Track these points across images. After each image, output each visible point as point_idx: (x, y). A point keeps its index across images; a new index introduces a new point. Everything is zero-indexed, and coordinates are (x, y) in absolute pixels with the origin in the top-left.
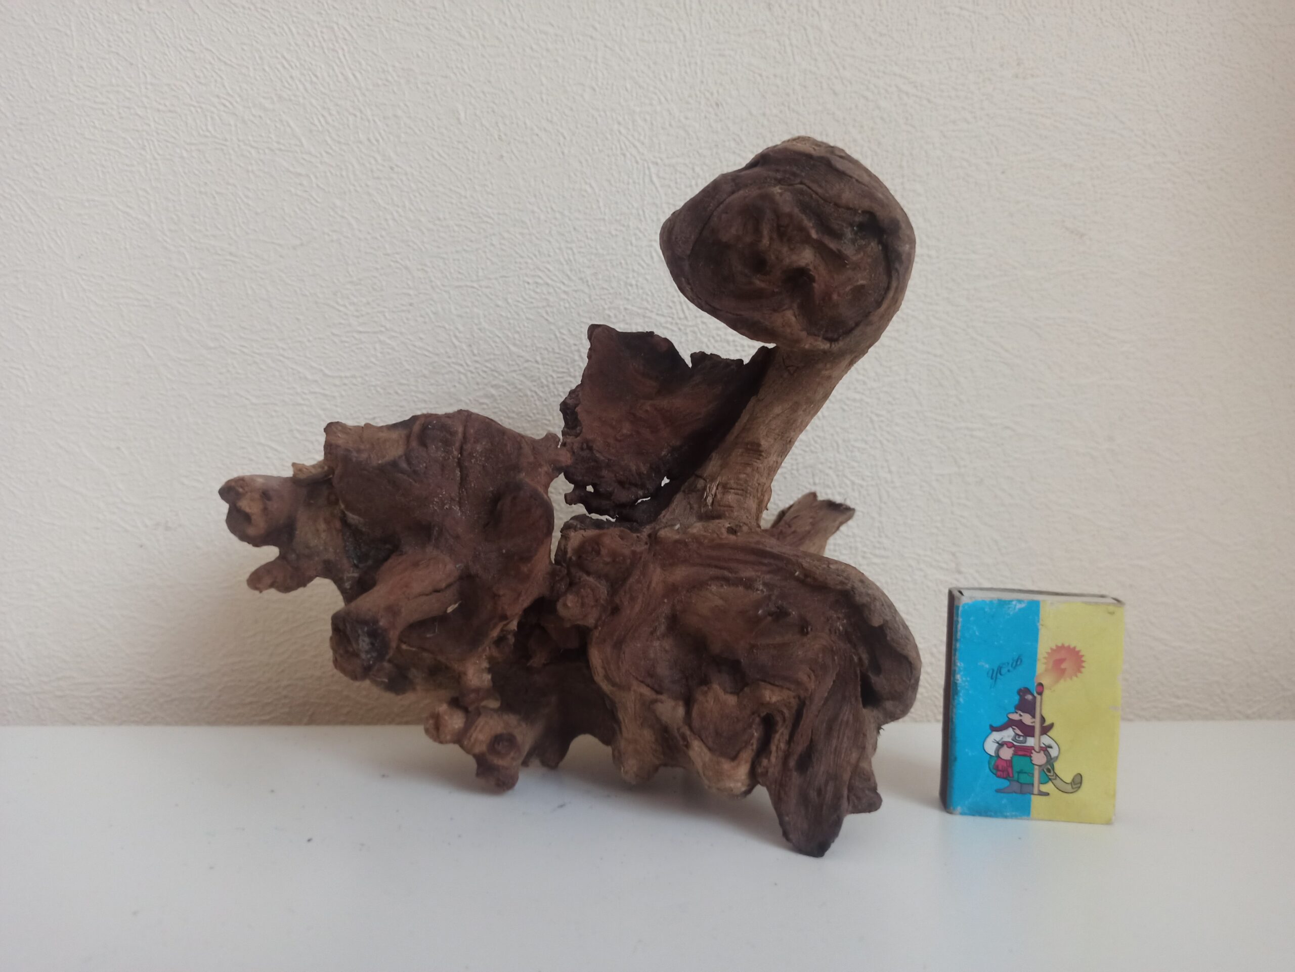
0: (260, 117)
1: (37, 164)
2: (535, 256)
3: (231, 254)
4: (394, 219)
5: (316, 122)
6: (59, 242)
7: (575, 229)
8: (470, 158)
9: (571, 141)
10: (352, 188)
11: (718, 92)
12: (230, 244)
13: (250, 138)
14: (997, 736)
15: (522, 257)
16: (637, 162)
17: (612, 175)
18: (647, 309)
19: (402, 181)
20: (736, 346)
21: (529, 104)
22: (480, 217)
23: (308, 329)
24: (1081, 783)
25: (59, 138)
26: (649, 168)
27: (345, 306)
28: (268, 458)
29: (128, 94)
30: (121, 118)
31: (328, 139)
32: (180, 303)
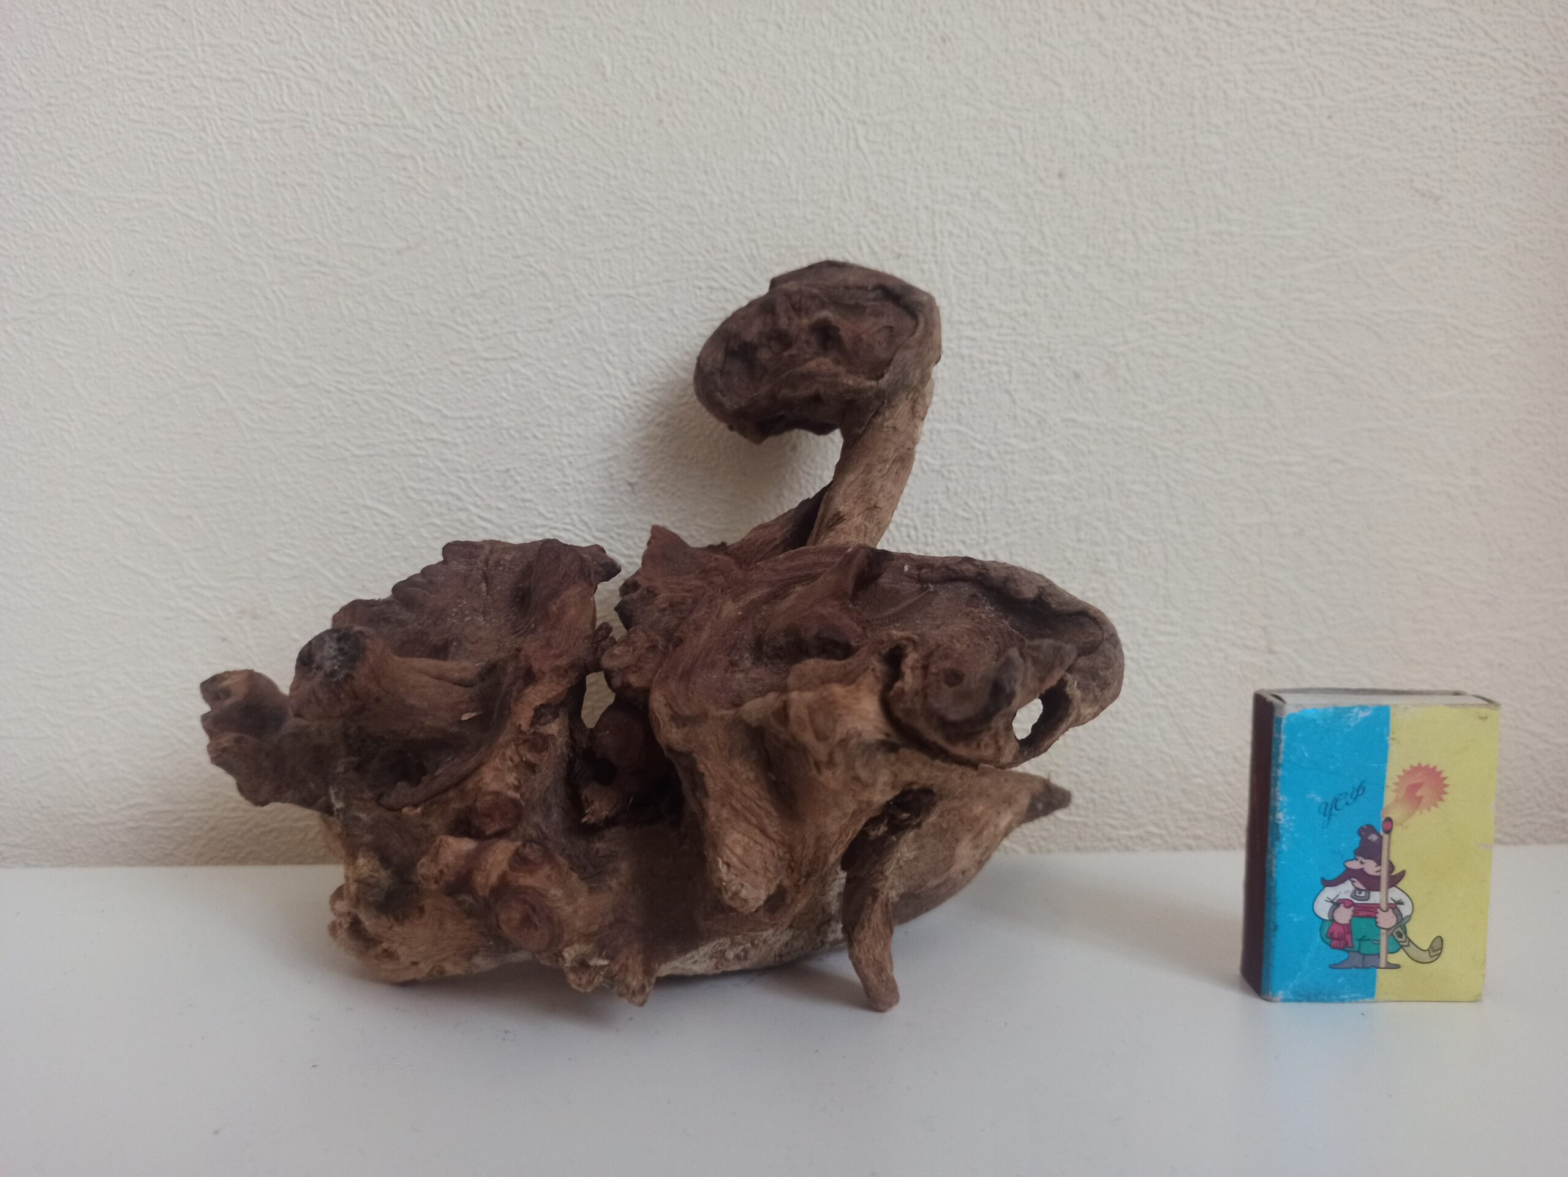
0: (350, 82)
1: (71, 156)
2: (708, 252)
3: (319, 263)
4: (524, 210)
5: (421, 86)
6: (104, 256)
7: (759, 214)
8: (620, 125)
9: (752, 96)
10: (469, 171)
11: (944, 23)
12: (318, 251)
13: (338, 110)
14: (1330, 893)
15: (690, 254)
16: (838, 122)
17: (806, 140)
19: (533, 159)
21: (695, 50)
22: (635, 203)
23: (421, 358)
24: (1441, 949)
25: (97, 121)
26: (854, 129)
27: (466, 326)
28: (376, 524)
29: (180, 60)
30: (174, 91)
31: (437, 108)
32: (258, 329)
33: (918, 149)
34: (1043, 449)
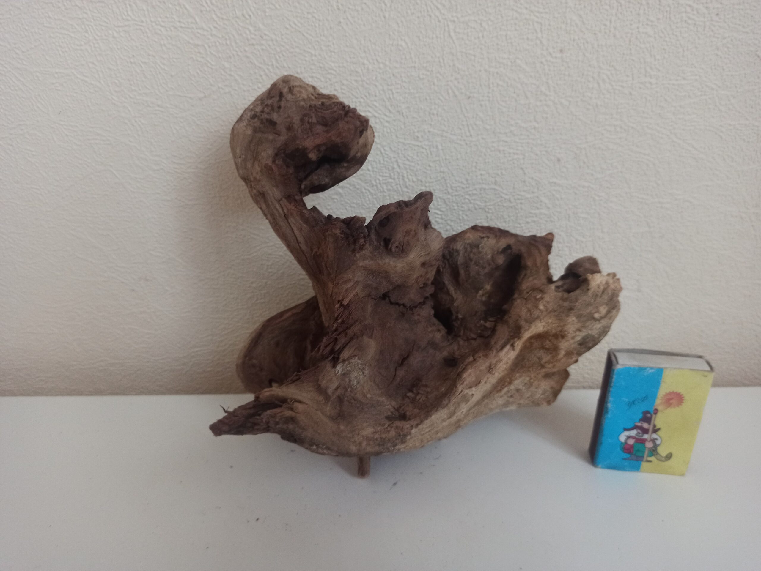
1: (16, 48)
2: (366, 96)
3: (158, 106)
4: (267, 75)
5: (205, 4)
6: (43, 103)
7: (393, 75)
8: (317, 25)
9: (391, 6)
10: (235, 53)
12: (157, 99)
13: (159, 19)
14: (627, 433)
15: (357, 98)
16: (439, 21)
17: (421, 32)
18: (443, 131)
19: (269, 46)
20: (505, 154)
22: (326, 70)
25: (27, 28)
26: (448, 26)
30: (67, 9)
31: (214, 16)
32: (130, 141)
33: (483, 37)
34: (538, 197)
